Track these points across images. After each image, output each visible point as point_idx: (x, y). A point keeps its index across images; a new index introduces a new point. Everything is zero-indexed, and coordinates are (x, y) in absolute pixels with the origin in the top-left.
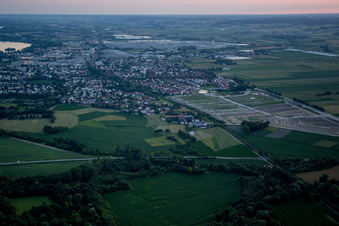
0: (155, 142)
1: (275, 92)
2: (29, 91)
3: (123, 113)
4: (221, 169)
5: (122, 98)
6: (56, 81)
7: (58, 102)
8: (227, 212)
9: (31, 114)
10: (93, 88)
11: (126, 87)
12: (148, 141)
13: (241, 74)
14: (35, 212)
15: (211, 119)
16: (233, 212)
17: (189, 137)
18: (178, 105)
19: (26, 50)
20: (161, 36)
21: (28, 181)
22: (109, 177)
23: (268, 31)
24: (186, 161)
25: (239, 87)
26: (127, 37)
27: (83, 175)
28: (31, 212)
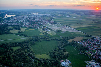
0: (40, 34)
1: (62, 24)
2: (16, 24)
3: (34, 29)
4: (54, 39)
5: (33, 25)
6: (21, 22)
7: (21, 26)
8: (56, 49)
9: (16, 29)
10: (28, 24)
11: (34, 23)
12: (39, 34)
13: (55, 20)
15: (51, 29)
16: (57, 49)
17: (47, 33)
18: (44, 27)
19: (15, 16)
20: (40, 13)
21: (16, 43)
22: (32, 42)
23: (59, 12)
24: (46, 38)
25: (55, 23)
26: (34, 13)
27: (27, 42)
28: (17, 50)
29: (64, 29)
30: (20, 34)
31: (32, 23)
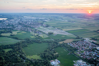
0: (32, 37)
1: (54, 27)
2: (7, 28)
3: (26, 32)
4: (45, 42)
5: (25, 29)
6: (12, 25)
7: (13, 30)
8: (46, 50)
9: (8, 32)
10: (20, 27)
11: (26, 26)
12: (31, 37)
13: (48, 24)
14: (9, 52)
15: (43, 32)
16: (48, 50)
17: (39, 36)
18: (36, 30)
19: (6, 20)
20: (32, 17)
21: (8, 46)
22: (24, 44)
23: (52, 16)
24: (38, 41)
25: (47, 26)
26: (26, 17)
27: (18, 44)
28: (8, 52)
29: (56, 32)
30: (12, 36)
31: (25, 27)
